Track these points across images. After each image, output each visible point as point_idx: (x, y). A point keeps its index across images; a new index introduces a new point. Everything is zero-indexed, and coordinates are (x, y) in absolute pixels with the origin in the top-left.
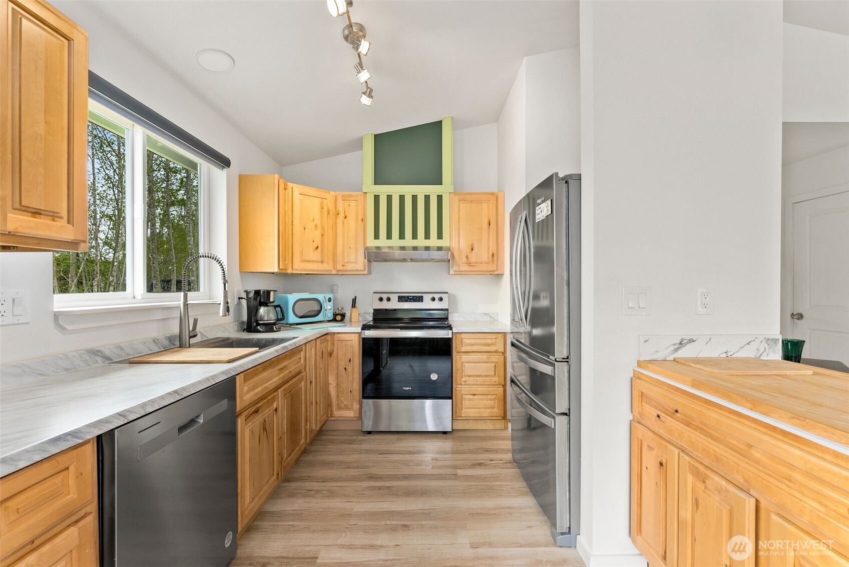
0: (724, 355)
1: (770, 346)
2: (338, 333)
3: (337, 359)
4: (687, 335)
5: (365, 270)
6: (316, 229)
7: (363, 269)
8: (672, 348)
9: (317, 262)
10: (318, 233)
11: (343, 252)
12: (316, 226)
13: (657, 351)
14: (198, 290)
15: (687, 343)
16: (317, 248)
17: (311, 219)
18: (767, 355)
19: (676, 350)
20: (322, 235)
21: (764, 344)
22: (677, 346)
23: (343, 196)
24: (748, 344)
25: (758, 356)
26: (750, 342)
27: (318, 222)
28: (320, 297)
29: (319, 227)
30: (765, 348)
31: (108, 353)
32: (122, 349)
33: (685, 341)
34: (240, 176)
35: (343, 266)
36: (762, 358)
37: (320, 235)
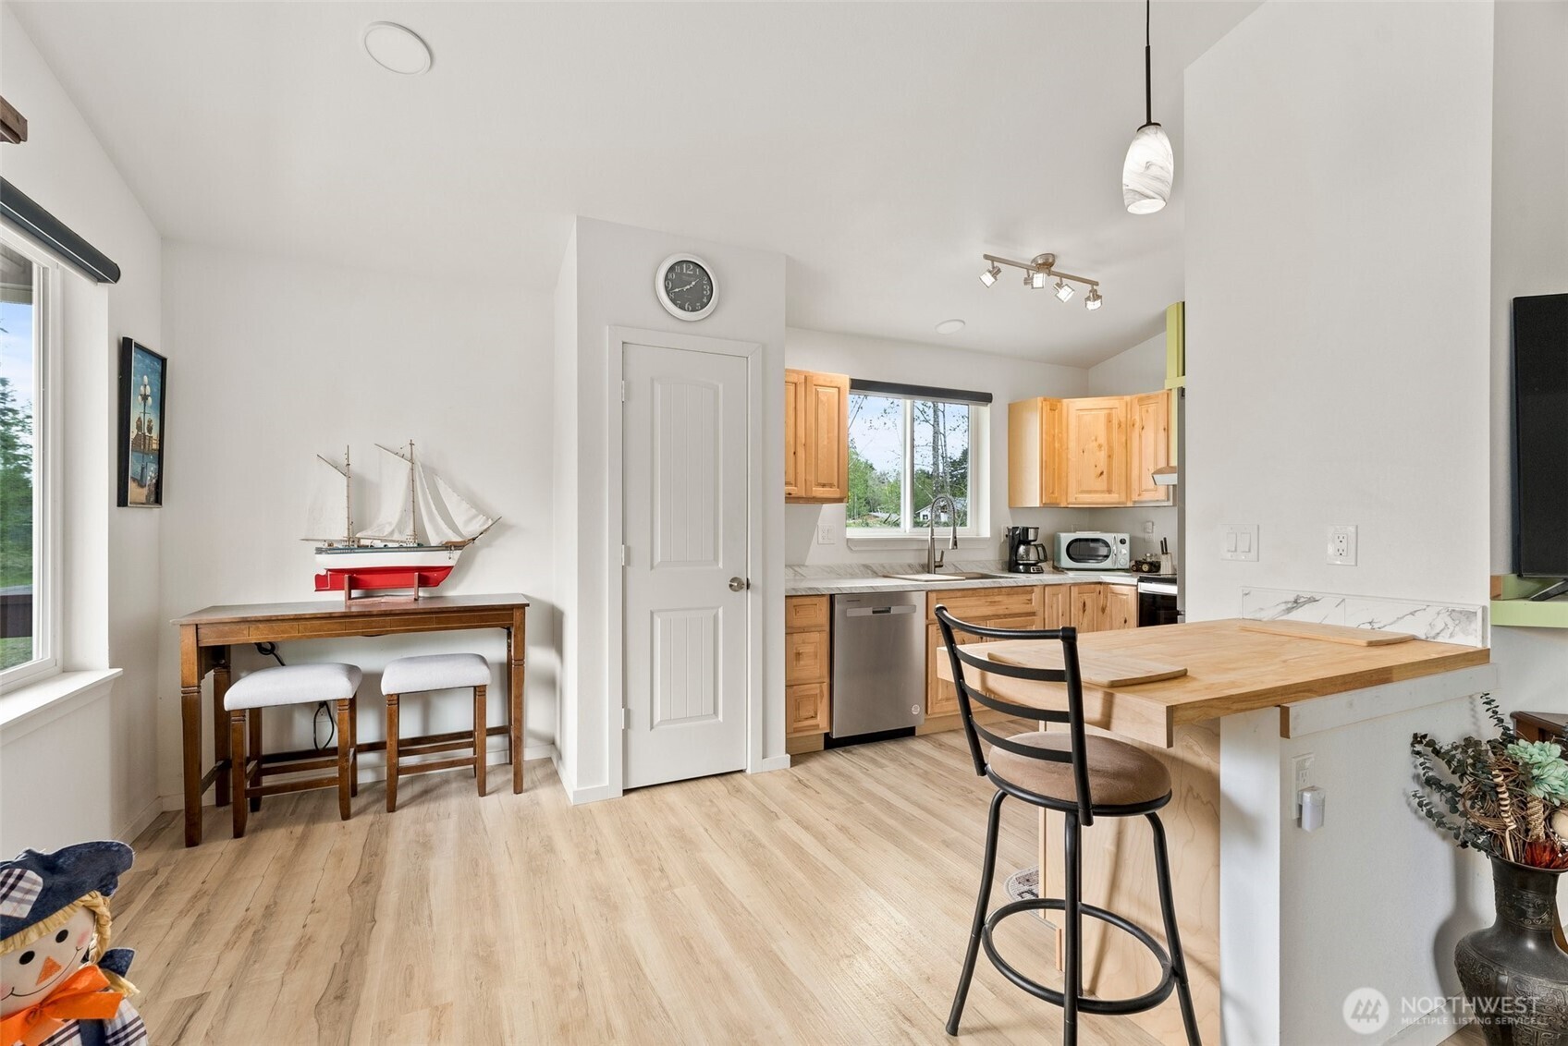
0: (1369, 627)
1: (1457, 622)
2: (1113, 584)
3: (1111, 617)
4: (1306, 590)
5: (1168, 500)
6: (1100, 450)
7: (1164, 497)
8: (1283, 607)
9: (1102, 492)
10: (1103, 455)
11: (1140, 477)
12: (1100, 446)
13: (1262, 609)
14: (966, 526)
15: (1305, 603)
16: (1102, 473)
17: (1093, 438)
18: (1451, 635)
19: (1289, 610)
20: (1110, 456)
21: (1445, 618)
22: (1290, 605)
23: (1140, 400)
24: (1412, 614)
25: (1433, 634)
26: (1415, 611)
27: (1102, 440)
28: (1108, 537)
29: (1105, 447)
30: (1446, 625)
31: (875, 569)
32: (884, 567)
33: (1302, 600)
34: (1009, 405)
35: (1139, 495)
36: (1440, 639)
37: (1106, 457)
